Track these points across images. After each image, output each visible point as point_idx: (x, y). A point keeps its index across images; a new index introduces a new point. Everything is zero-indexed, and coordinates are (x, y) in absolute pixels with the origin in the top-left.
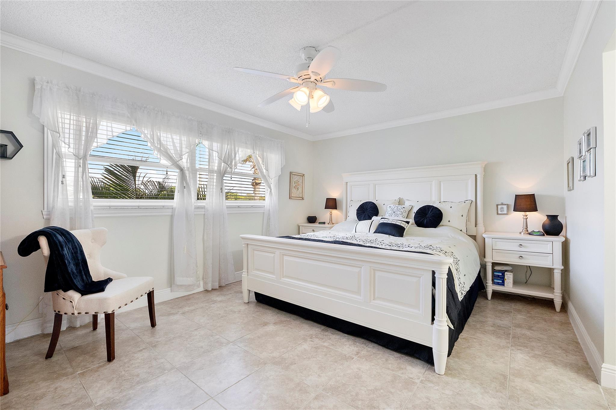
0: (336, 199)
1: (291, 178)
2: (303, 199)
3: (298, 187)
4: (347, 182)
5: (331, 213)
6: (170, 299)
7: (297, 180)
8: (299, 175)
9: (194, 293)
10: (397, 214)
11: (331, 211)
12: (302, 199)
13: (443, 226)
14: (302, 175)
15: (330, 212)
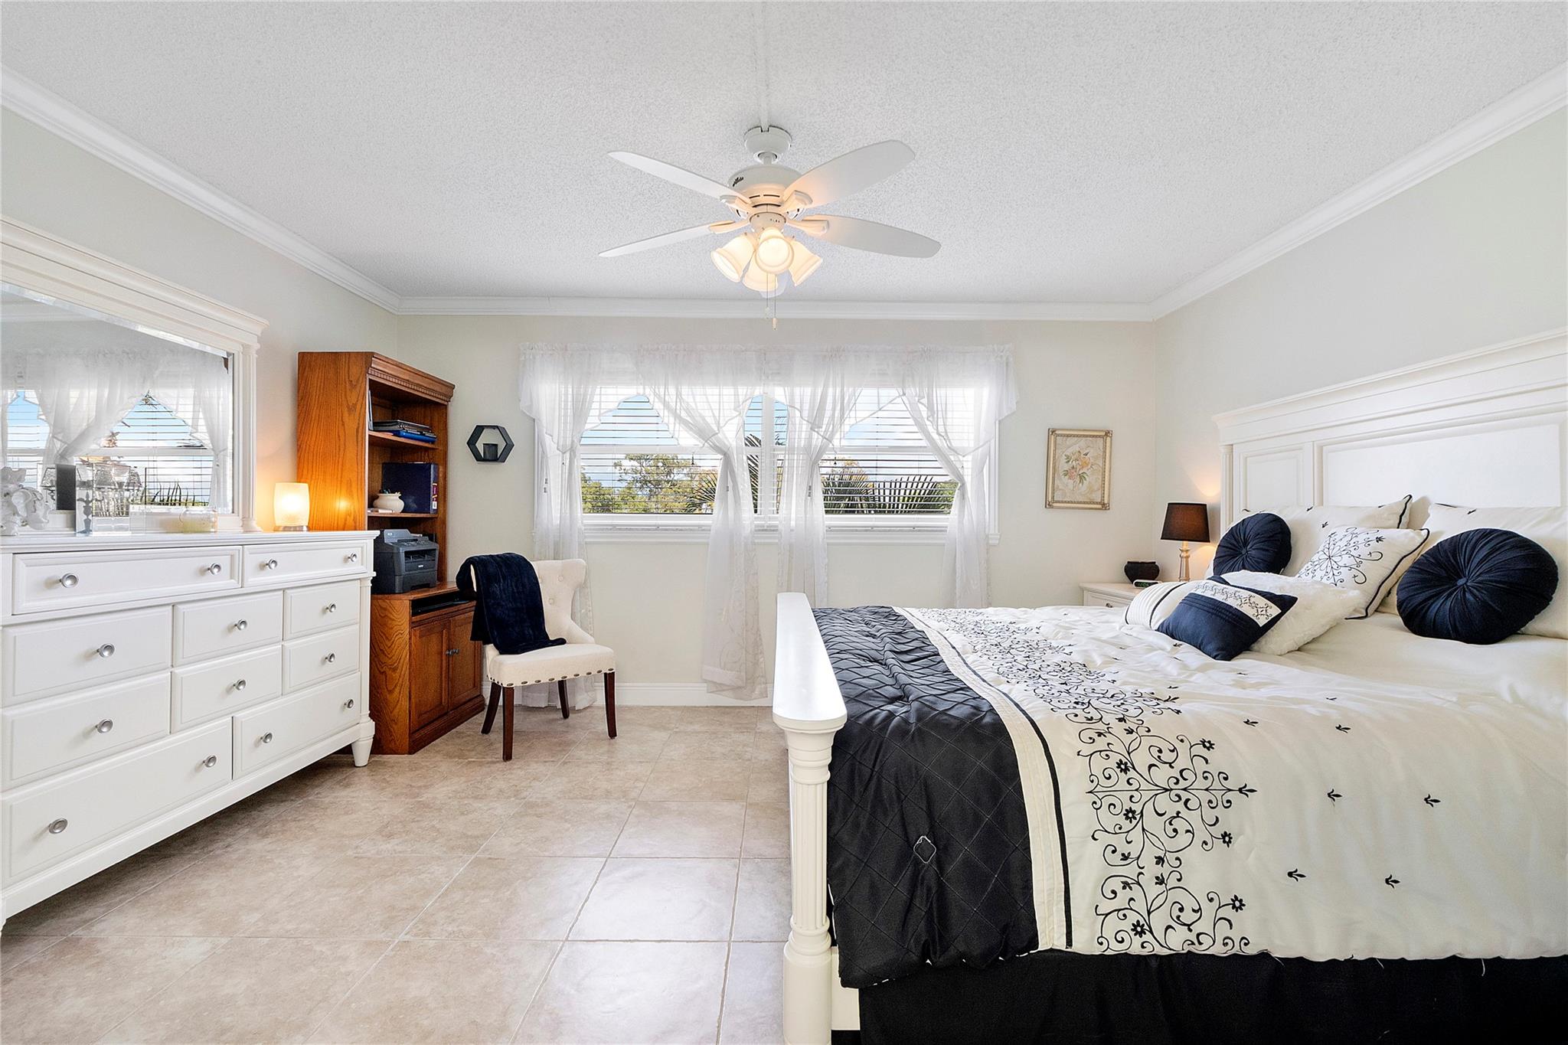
0: (1205, 505)
1: (1052, 445)
2: (1105, 506)
3: (1084, 470)
4: (1232, 445)
5: (1184, 554)
6: (706, 705)
7: (1078, 449)
8: (1084, 436)
9: (753, 707)
10: (1335, 566)
11: (1185, 548)
12: (1100, 506)
13: (1523, 634)
14: (1104, 434)
15: (1182, 551)
